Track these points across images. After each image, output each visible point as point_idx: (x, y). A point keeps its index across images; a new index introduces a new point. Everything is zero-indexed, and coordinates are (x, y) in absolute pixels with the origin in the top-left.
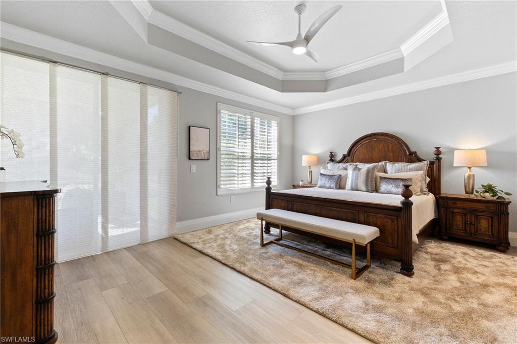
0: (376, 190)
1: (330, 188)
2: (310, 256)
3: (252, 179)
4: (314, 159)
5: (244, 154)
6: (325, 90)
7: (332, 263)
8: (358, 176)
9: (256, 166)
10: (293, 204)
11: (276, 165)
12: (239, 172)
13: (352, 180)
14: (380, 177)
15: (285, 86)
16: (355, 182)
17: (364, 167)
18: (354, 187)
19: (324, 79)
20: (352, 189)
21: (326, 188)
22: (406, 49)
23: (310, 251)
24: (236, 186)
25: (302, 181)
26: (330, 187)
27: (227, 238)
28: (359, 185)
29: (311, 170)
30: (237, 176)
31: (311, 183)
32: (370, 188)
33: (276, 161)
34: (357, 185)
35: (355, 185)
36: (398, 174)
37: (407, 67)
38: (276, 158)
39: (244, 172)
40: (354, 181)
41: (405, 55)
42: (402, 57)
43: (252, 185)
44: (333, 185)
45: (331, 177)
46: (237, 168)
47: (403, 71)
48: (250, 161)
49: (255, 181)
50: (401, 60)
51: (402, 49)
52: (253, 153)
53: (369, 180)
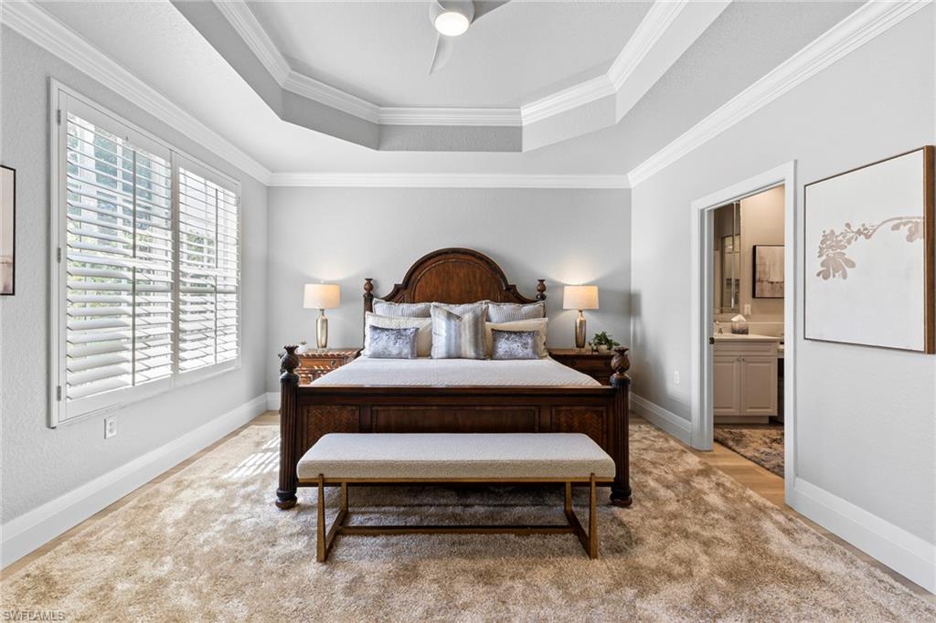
0: (490, 355)
1: (399, 356)
2: (464, 537)
3: (176, 349)
4: (333, 291)
5: (151, 276)
6: (377, 144)
7: (518, 535)
8: (459, 330)
9: (185, 312)
10: (377, 411)
11: (234, 306)
12: (138, 334)
13: (449, 338)
14: (493, 330)
15: (292, 108)
16: (456, 343)
17: (466, 311)
18: (453, 352)
19: (376, 122)
20: (449, 357)
21: (389, 356)
22: (530, 114)
23: (446, 523)
24: (127, 379)
25: (303, 344)
26: (400, 353)
27: (161, 582)
28: (463, 349)
29: (326, 316)
30: (130, 346)
31: (325, 347)
32: (481, 353)
33: (233, 297)
34: (460, 348)
35: (456, 347)
36: (512, 323)
37: (528, 144)
38: (233, 289)
39: (152, 331)
40: (453, 341)
41: (524, 124)
42: (519, 125)
43: (175, 367)
44: (406, 350)
45: (399, 333)
46: (129, 321)
47: (521, 151)
48: (168, 298)
49: (182, 355)
50: (517, 131)
51: (522, 112)
52: (176, 273)
53: (479, 337)
